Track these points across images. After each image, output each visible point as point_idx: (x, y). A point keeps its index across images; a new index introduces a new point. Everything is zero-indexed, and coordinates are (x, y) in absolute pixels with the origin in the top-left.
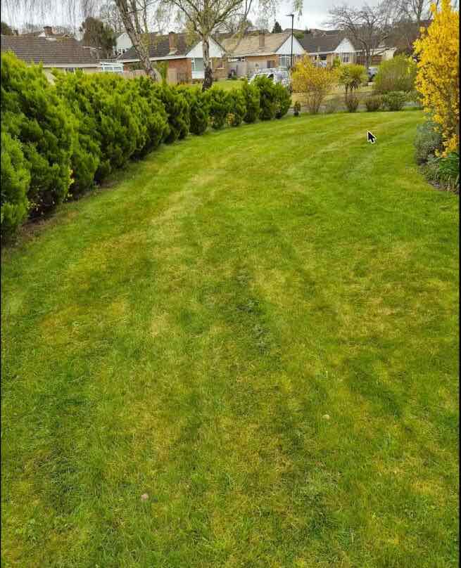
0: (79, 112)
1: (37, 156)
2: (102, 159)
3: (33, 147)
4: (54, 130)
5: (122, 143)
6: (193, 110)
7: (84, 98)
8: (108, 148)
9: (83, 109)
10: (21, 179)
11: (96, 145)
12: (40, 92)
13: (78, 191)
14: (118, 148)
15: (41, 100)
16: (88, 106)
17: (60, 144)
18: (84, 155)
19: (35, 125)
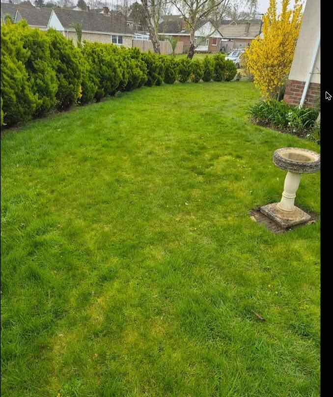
0: (91, 63)
1: (63, 80)
2: (99, 88)
3: (62, 75)
4: (73, 69)
5: (112, 81)
6: (167, 69)
7: (95, 56)
8: (104, 82)
9: (94, 61)
10: (53, 88)
11: (97, 80)
12: (68, 51)
13: (84, 101)
14: (109, 84)
15: (68, 55)
16: (96, 60)
17: (75, 76)
18: (89, 84)
19: (64, 66)
